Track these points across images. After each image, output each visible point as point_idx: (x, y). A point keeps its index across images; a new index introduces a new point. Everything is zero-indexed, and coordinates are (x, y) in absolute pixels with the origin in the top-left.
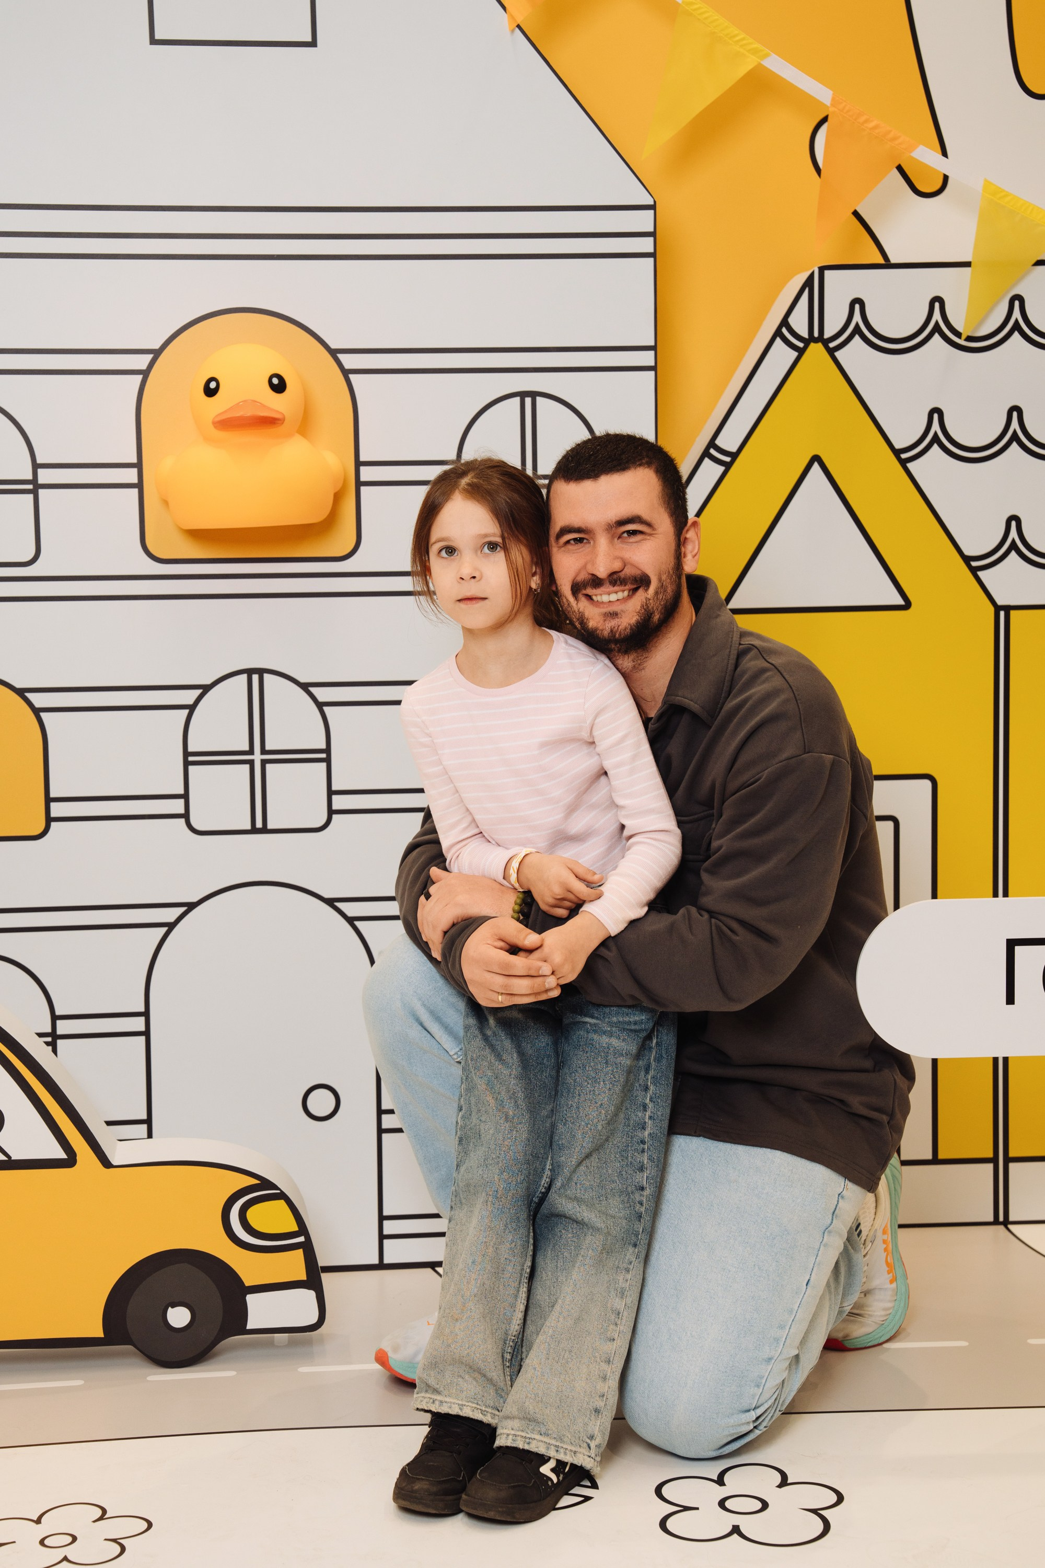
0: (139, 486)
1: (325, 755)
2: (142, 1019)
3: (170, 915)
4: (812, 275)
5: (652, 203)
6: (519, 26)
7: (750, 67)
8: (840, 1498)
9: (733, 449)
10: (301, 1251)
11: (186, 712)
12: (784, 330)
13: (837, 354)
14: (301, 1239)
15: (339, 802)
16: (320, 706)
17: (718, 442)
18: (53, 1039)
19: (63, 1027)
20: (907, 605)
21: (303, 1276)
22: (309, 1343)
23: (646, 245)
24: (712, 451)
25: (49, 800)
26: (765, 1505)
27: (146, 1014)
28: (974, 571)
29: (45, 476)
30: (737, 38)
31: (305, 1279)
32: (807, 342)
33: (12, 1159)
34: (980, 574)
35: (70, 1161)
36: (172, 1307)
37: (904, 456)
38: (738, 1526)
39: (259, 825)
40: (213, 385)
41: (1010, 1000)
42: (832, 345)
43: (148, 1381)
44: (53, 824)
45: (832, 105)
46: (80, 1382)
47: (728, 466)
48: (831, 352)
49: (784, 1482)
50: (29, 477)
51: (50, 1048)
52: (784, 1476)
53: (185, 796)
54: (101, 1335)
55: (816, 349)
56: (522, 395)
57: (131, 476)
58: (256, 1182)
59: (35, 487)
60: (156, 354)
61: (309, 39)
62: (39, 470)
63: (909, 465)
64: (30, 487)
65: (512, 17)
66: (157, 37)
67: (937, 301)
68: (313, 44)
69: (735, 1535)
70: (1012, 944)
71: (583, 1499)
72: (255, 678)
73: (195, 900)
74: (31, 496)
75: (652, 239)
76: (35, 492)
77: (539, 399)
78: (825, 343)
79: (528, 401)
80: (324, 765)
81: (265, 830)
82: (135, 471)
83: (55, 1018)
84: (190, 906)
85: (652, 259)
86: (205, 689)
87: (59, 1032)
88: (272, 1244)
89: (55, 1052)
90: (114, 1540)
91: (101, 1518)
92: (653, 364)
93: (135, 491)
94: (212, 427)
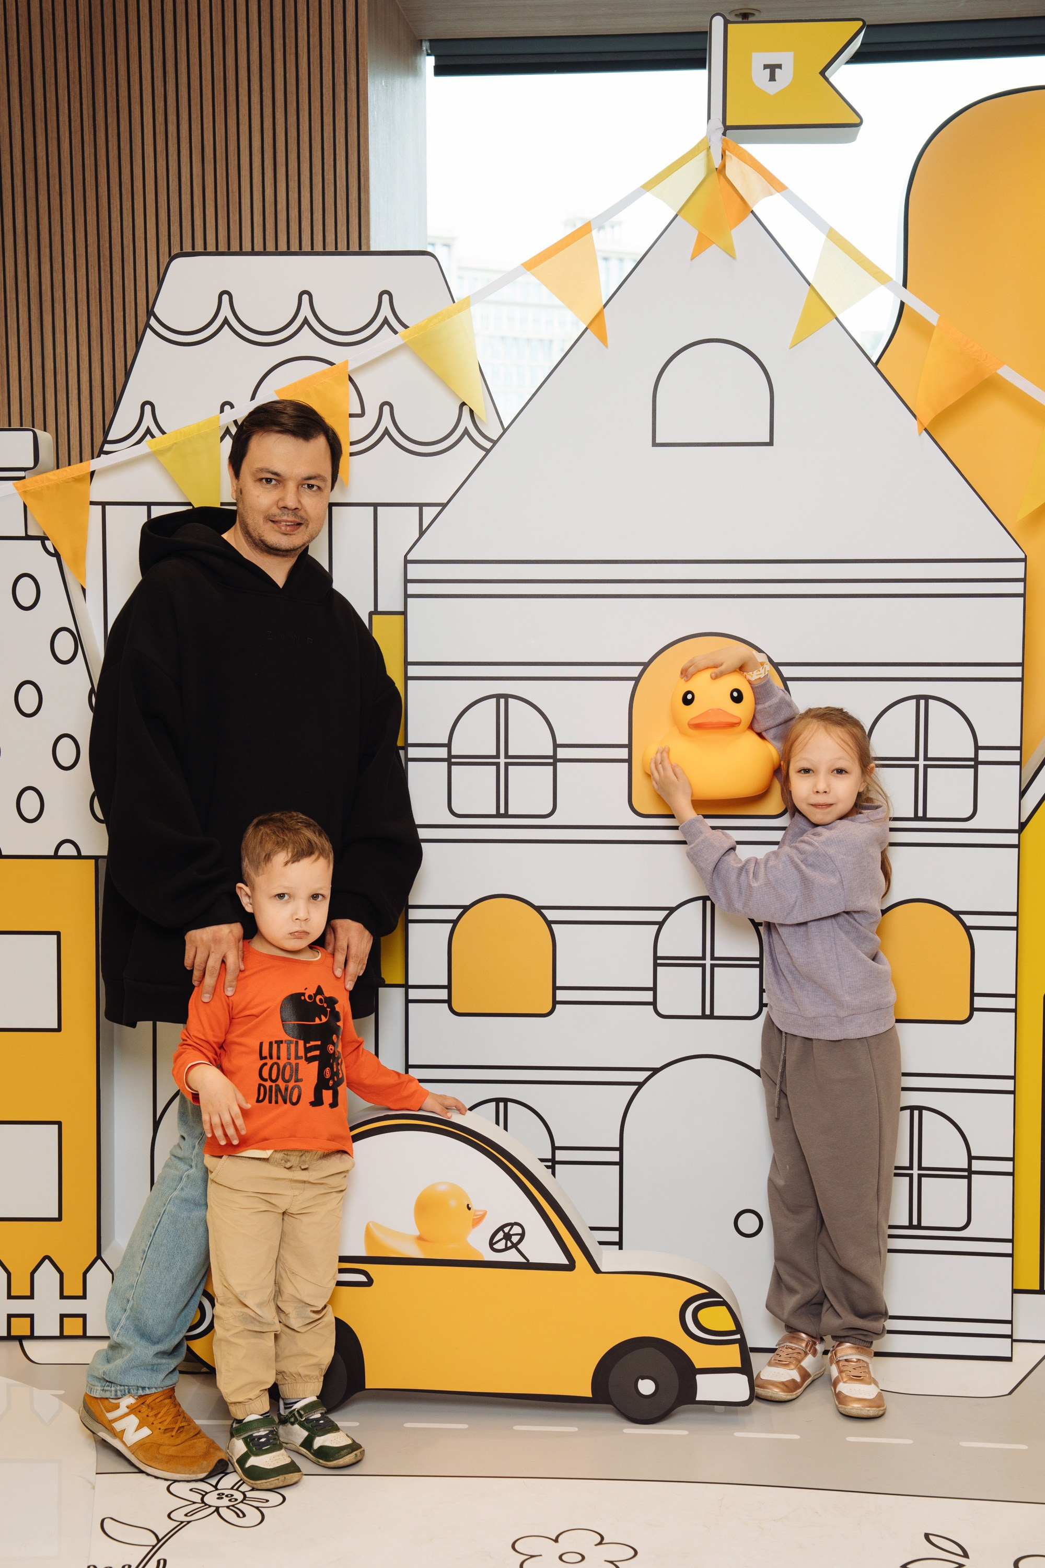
0: (629, 761)
2: (618, 1153)
3: (640, 1076)
5: (1024, 557)
6: (926, 430)
10: (737, 1345)
11: (657, 926)
14: (738, 1336)
18: (552, 1164)
19: (560, 1155)
21: (738, 1364)
22: (741, 1413)
23: (1018, 588)
25: (555, 988)
27: (620, 1149)
29: (562, 753)
31: (740, 1366)
33: (530, 1261)
35: (571, 1266)
36: (642, 1380)
39: (708, 1012)
40: (689, 697)
43: (622, 1432)
44: (557, 1005)
46: (575, 1429)
50: (551, 754)
51: (550, 1170)
53: (654, 989)
54: (591, 1396)
56: (918, 698)
57: (623, 753)
58: (705, 1291)
59: (554, 761)
60: (646, 665)
61: (768, 440)
62: (558, 749)
64: (551, 761)
65: (920, 423)
66: (658, 441)
68: (771, 443)
73: (659, 1066)
74: (551, 768)
75: (1022, 584)
76: (554, 765)
77: (930, 701)
79: (922, 702)
80: (758, 969)
81: (712, 1016)
82: (627, 749)
83: (554, 1148)
84: (655, 1071)
85: (1023, 598)
86: (672, 910)
87: (557, 1159)
88: (716, 1338)
89: (554, 1174)
90: (612, 1562)
91: (600, 1543)
92: (1021, 677)
93: (626, 764)
94: (688, 726)
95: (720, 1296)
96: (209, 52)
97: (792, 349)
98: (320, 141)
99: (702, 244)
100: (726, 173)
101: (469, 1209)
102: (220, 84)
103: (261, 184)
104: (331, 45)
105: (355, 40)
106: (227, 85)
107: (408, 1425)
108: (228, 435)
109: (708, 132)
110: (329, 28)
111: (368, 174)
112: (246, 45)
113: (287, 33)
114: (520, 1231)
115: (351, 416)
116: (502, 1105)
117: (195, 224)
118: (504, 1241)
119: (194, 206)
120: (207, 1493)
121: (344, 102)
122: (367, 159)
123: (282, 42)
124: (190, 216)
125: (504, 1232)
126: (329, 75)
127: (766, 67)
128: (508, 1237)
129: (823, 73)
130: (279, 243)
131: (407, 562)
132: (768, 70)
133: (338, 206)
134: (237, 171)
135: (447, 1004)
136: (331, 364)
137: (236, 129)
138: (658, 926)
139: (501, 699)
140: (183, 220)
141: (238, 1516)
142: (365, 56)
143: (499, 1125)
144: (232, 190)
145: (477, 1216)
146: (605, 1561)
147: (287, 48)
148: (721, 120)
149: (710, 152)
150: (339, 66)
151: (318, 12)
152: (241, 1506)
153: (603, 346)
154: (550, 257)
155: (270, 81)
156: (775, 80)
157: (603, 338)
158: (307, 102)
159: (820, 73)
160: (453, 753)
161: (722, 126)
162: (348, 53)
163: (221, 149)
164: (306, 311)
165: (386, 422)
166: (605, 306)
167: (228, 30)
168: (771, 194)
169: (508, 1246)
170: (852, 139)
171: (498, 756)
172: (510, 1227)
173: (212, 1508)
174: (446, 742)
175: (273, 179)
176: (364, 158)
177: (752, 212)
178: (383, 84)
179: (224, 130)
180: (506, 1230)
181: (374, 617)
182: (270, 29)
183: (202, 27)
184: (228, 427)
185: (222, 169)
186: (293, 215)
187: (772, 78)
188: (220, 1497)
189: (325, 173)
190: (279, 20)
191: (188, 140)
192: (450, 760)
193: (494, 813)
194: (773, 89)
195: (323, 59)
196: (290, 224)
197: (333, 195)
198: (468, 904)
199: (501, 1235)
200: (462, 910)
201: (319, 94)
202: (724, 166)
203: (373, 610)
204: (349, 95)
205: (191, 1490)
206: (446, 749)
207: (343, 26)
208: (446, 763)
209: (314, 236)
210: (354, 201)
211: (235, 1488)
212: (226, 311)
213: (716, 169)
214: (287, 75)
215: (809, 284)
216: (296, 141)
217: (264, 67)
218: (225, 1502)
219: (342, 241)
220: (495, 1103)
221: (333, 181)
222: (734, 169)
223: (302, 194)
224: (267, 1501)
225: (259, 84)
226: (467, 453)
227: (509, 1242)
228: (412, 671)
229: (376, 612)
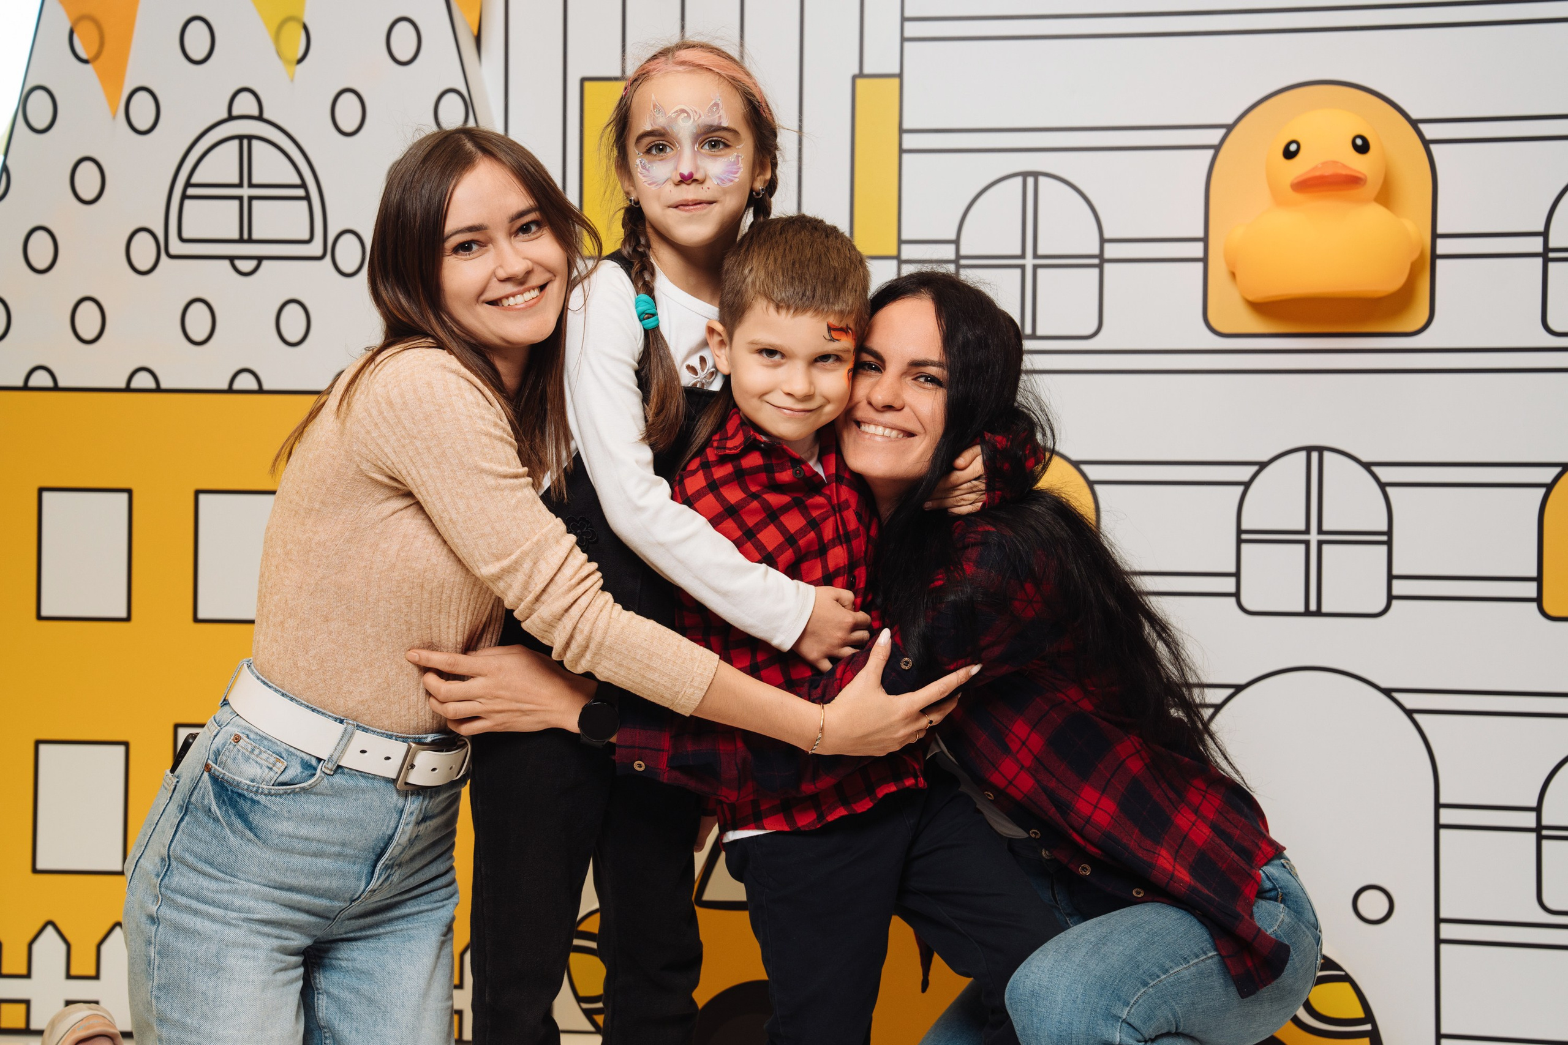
0: (1205, 260)
1: (1387, 538)
3: (1217, 696)
11: (1241, 489)
14: (1368, 1027)
15: (1399, 588)
16: (1383, 486)
29: (1111, 251)
39: (1313, 607)
40: (1293, 147)
50: (1096, 251)
53: (1237, 575)
57: (1197, 250)
59: (1101, 261)
60: (1229, 128)
62: (1107, 246)
64: (1096, 261)
72: (1315, 456)
73: (1242, 681)
74: (1096, 271)
76: (1100, 266)
80: (1385, 548)
81: (1319, 613)
82: (1201, 245)
84: (1239, 689)
86: (1262, 466)
88: (1337, 1029)
93: (1200, 265)
94: (1289, 189)
95: (1339, 968)
138: (1243, 487)
139: (1028, 179)
160: (963, 252)
171: (1022, 256)
174: (953, 237)
181: (859, 81)
192: (959, 262)
203: (857, 72)
206: (952, 247)
208: (953, 267)
228: (909, 141)
229: (861, 75)
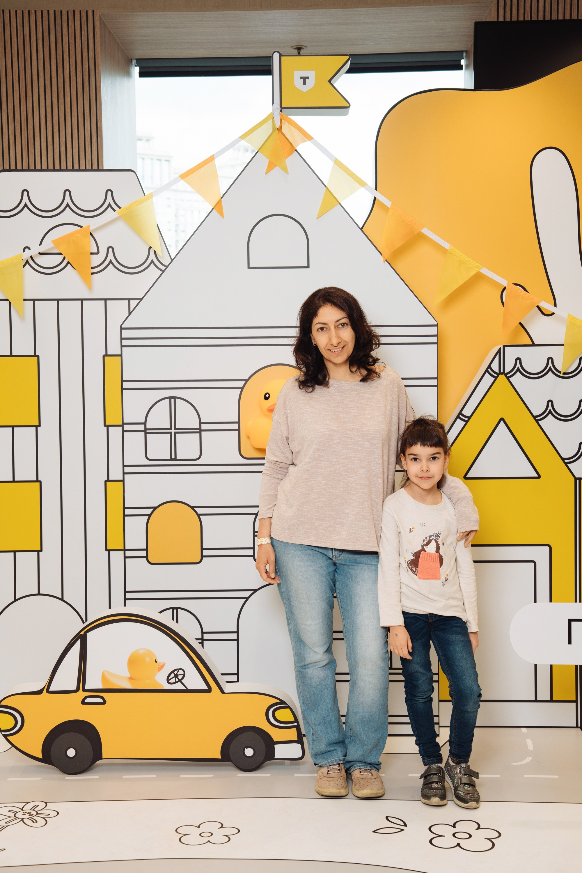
0: (239, 430)
2: (236, 634)
3: (247, 594)
4: (501, 348)
5: (437, 324)
6: (386, 260)
7: (476, 273)
8: (500, 835)
9: (469, 415)
10: (295, 729)
12: (489, 370)
13: (510, 379)
14: (296, 724)
17: (463, 412)
18: (202, 641)
19: (206, 637)
20: (539, 477)
21: (296, 738)
22: (299, 764)
23: (434, 339)
24: (460, 416)
25: (202, 549)
26: (470, 836)
27: (237, 632)
28: (566, 464)
29: (204, 427)
30: (469, 262)
31: (297, 740)
32: (498, 374)
33: (188, 689)
34: (568, 465)
35: (209, 690)
36: (247, 748)
37: (537, 418)
38: (459, 844)
40: (267, 396)
41: (570, 642)
42: (508, 375)
43: (237, 776)
44: (203, 558)
45: (507, 286)
46: (212, 776)
47: (467, 422)
48: (508, 378)
49: (479, 828)
50: (199, 427)
51: (201, 644)
52: (479, 825)
54: (220, 758)
55: (502, 377)
57: (236, 426)
58: (278, 701)
59: (200, 431)
60: (246, 381)
61: (307, 265)
62: (202, 425)
63: (539, 422)
64: (199, 431)
65: (384, 257)
66: (250, 266)
67: (550, 359)
68: (308, 267)
69: (458, 847)
70: (570, 621)
71: (401, 830)
73: (257, 589)
75: (436, 337)
76: (200, 433)
78: (506, 375)
82: (238, 425)
83: (203, 633)
84: (255, 591)
85: (436, 345)
87: (204, 638)
88: (284, 725)
89: (203, 646)
90: (226, 836)
91: (221, 827)
92: (437, 385)
93: (237, 432)
94: (267, 411)
95: (285, 703)
96: (17, 66)
97: (318, 219)
98: (76, 112)
99: (271, 167)
100: (282, 130)
101: (156, 662)
102: (23, 83)
103: (45, 134)
104: (81, 63)
105: (94, 62)
106: (27, 83)
107: (124, 777)
108: (27, 264)
109: (273, 110)
110: (80, 55)
111: (102, 129)
112: (36, 63)
113: (58, 57)
114: (183, 673)
115: (92, 254)
116: (175, 611)
117: (10, 154)
118: (174, 678)
119: (10, 145)
120: (17, 812)
121: (88, 92)
122: (101, 121)
123: (55, 61)
124: (8, 150)
125: (174, 673)
126: (80, 78)
127: (301, 78)
128: (176, 676)
129: (330, 81)
130: (55, 164)
131: (122, 329)
132: (302, 80)
133: (86, 145)
134: (32, 127)
135: (146, 559)
136: (81, 227)
137: (32, 106)
138: (255, 515)
139: (172, 399)
140: (4, 153)
141: (33, 822)
142: (99, 69)
143: (174, 620)
144: (30, 137)
145: (160, 665)
146: (223, 835)
147: (58, 64)
148: (279, 104)
149: (274, 120)
150: (86, 74)
151: (74, 46)
152: (35, 818)
153: (222, 218)
154: (194, 172)
155: (50, 81)
156: (306, 85)
157: (221, 213)
158: (69, 92)
159: (328, 81)
160: (147, 428)
161: (279, 107)
162: (90, 67)
163: (24, 115)
164: (68, 200)
165: (111, 257)
166: (222, 197)
167: (27, 55)
168: (305, 141)
169: (177, 681)
170: (346, 114)
171: (171, 429)
172: (177, 671)
173: (20, 819)
174: (144, 422)
175: (52, 131)
176: (99, 121)
177: (296, 150)
178: (110, 82)
179: (25, 106)
180: (176, 672)
181: (105, 357)
182: (49, 55)
183: (13, 53)
184: (27, 260)
185: (25, 126)
186: (62, 150)
187: (304, 84)
188: (24, 814)
189: (79, 129)
190: (54, 50)
191: (6, 112)
192: (146, 431)
193: (169, 458)
194: (305, 89)
195: (77, 70)
196: (61, 155)
197: (83, 140)
198: (156, 506)
199: (173, 675)
200: (153, 509)
201: (75, 88)
202: (281, 127)
203: (105, 354)
204: (91, 88)
205: (9, 811)
206: (144, 425)
207: (87, 54)
208: (144, 433)
209: (74, 161)
210: (94, 143)
211: (32, 809)
212: (25, 200)
213: (277, 128)
214: (58, 78)
215: (326, 186)
216: (64, 112)
217: (46, 74)
218: (27, 816)
219: (88, 163)
220: (171, 610)
221: (83, 132)
222: (286, 129)
223: (67, 139)
224: (49, 815)
225: (43, 82)
226: (153, 272)
227: (177, 679)
228: (125, 385)
229: (106, 355)
